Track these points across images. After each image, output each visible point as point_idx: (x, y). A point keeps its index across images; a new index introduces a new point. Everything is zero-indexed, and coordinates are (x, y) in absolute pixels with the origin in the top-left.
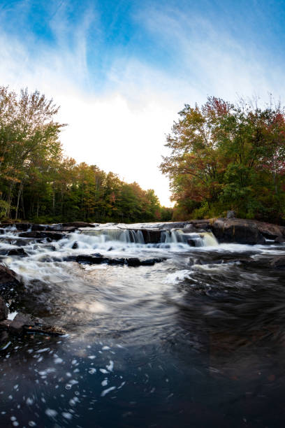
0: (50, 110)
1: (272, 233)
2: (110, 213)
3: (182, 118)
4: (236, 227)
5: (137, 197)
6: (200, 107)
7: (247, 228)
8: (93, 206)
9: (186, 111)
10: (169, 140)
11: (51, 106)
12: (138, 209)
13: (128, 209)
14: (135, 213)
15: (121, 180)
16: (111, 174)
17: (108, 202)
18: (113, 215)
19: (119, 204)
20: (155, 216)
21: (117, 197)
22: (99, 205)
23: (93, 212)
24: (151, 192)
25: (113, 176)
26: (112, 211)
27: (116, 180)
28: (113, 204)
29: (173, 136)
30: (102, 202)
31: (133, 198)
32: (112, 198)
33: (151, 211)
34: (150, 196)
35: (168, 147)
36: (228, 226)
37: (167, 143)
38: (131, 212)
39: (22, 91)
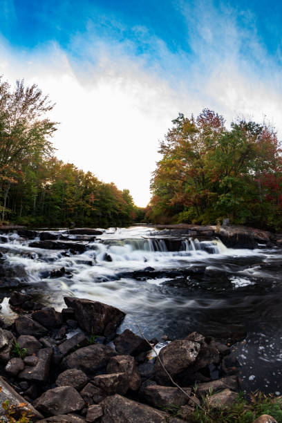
0: (45, 106)
1: (262, 238)
2: (88, 213)
3: (176, 126)
4: (239, 235)
5: (115, 198)
6: (196, 118)
7: (247, 236)
8: (74, 206)
9: (180, 120)
10: (163, 147)
11: (45, 102)
12: (115, 209)
13: (106, 209)
14: (113, 214)
15: (99, 180)
16: (89, 174)
17: (87, 202)
18: (91, 215)
19: (98, 204)
20: (130, 216)
21: (96, 197)
22: (79, 205)
23: (73, 212)
24: (127, 192)
25: (91, 176)
26: (91, 211)
27: (95, 180)
28: (91, 204)
29: (166, 143)
30: (81, 202)
31: (111, 199)
32: (92, 198)
33: (127, 211)
34: (126, 196)
35: (160, 154)
36: (232, 234)
37: (160, 149)
38: (109, 212)
39: (18, 82)
